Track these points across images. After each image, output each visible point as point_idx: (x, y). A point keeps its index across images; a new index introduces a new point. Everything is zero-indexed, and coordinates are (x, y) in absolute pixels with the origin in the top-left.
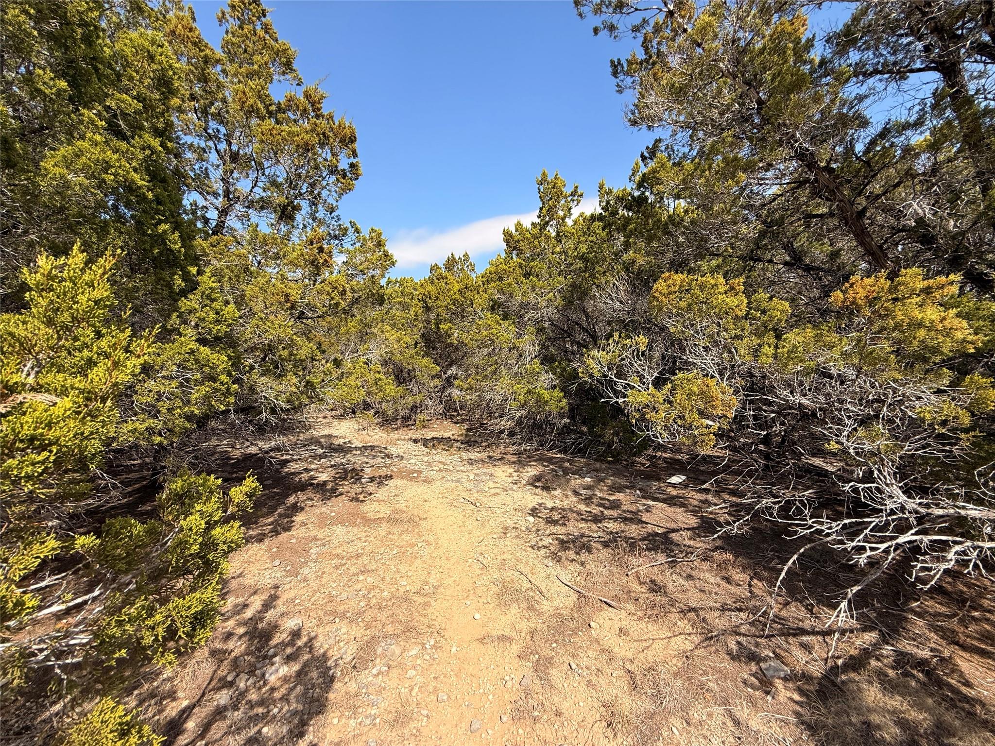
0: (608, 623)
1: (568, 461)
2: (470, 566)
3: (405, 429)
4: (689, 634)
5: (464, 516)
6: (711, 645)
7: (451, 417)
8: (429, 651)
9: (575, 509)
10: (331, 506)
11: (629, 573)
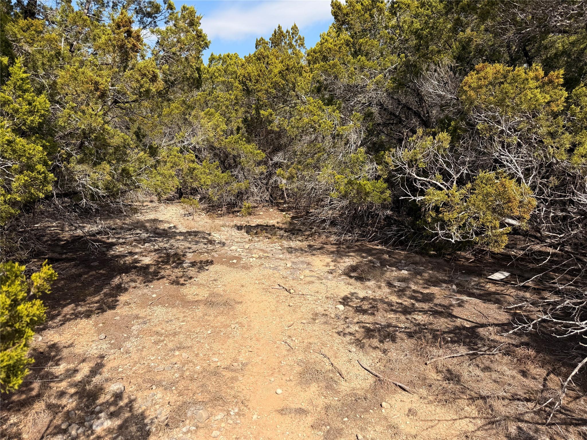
0: (399, 405)
1: (388, 253)
2: (277, 347)
3: (231, 215)
4: (474, 418)
5: (278, 302)
6: (492, 429)
7: (278, 205)
8: (233, 417)
9: (386, 300)
10: (153, 288)
11: (428, 362)
